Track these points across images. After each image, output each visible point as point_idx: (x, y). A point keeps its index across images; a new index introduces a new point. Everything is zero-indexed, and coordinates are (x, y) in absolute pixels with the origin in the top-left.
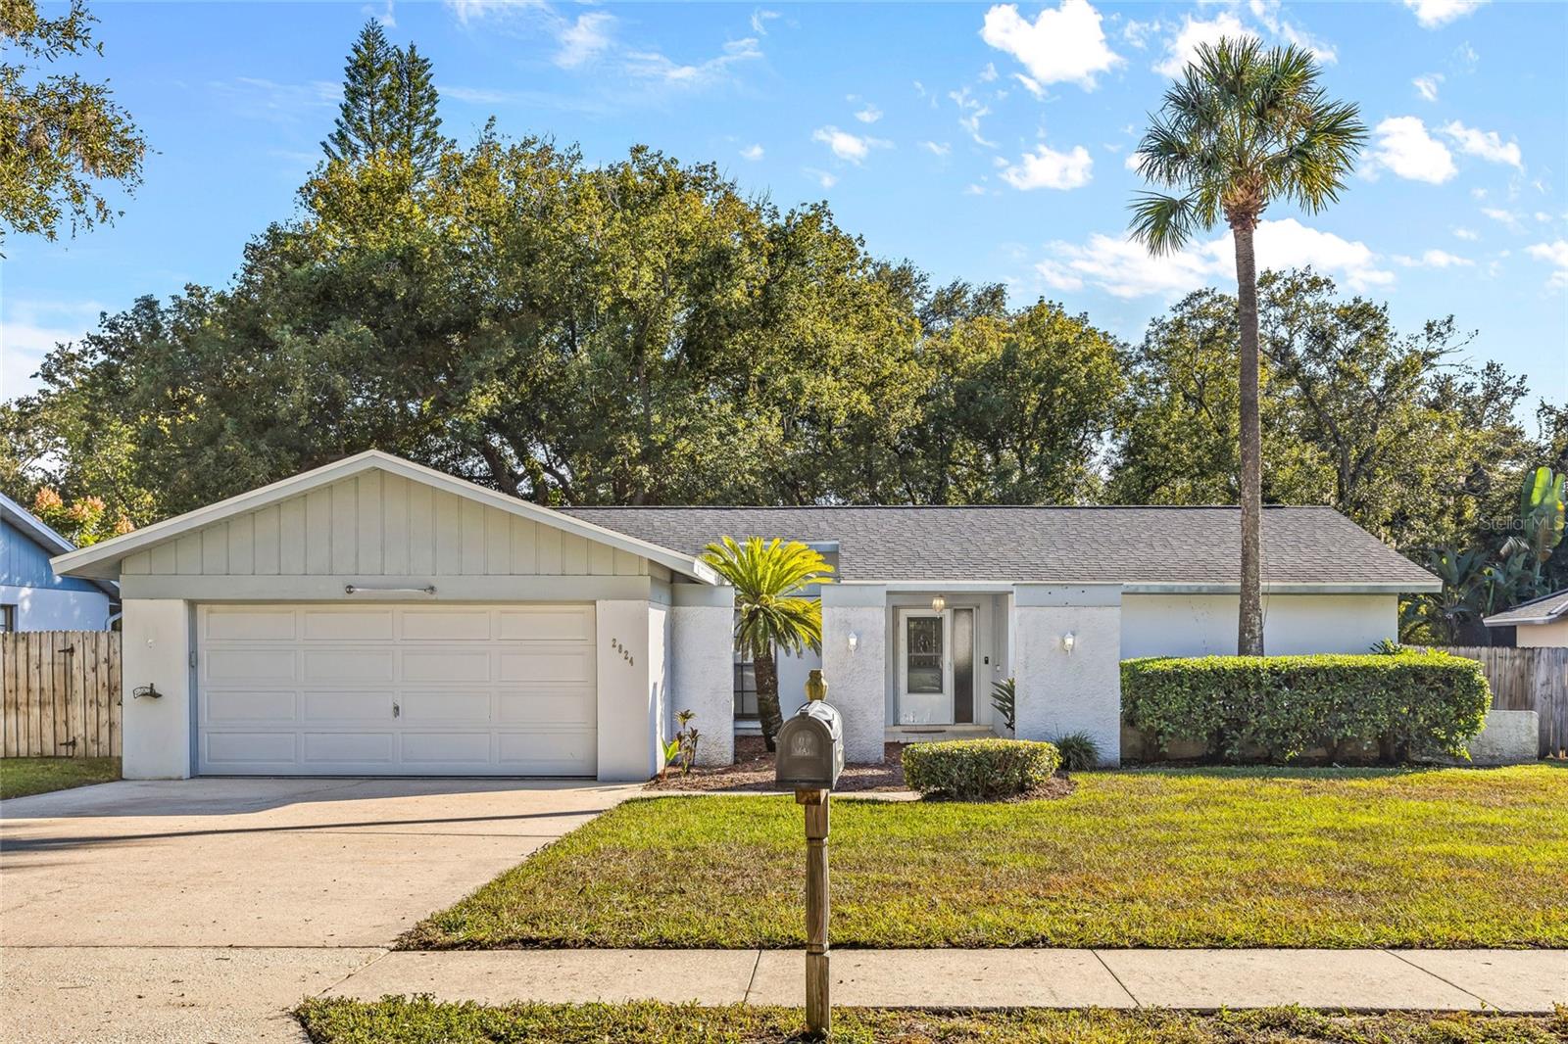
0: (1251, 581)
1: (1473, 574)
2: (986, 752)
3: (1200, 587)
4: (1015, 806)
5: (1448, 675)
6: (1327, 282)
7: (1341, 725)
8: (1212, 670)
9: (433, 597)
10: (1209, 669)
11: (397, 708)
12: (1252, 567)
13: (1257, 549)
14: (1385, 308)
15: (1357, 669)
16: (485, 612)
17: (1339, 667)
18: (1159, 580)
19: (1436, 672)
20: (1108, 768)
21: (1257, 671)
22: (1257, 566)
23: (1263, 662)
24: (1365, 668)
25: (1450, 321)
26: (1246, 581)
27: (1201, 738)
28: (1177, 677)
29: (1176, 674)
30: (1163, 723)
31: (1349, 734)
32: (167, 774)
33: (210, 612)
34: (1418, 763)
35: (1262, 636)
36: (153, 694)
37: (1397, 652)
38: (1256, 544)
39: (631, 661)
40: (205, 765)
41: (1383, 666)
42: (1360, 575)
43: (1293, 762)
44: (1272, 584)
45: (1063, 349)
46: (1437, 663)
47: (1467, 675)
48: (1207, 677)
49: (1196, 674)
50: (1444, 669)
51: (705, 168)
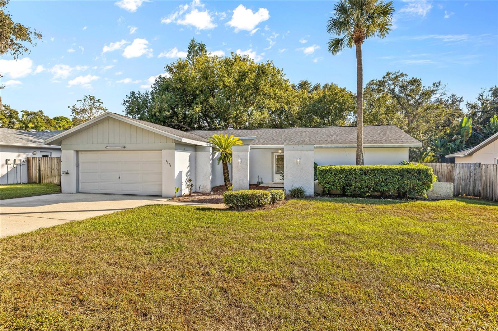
0: (360, 144)
1: (444, 144)
2: (246, 195)
3: (346, 146)
4: (256, 212)
5: (419, 172)
6: (405, 75)
7: (382, 186)
8: (341, 169)
9: (125, 149)
10: (340, 169)
11: (120, 177)
12: (360, 140)
13: (361, 135)
14: (420, 79)
15: (388, 169)
16: (139, 153)
17: (381, 169)
18: (334, 144)
19: (414, 171)
20: (309, 198)
21: (355, 170)
22: (361, 139)
23: (363, 167)
24: (390, 169)
25: (440, 82)
26: (358, 144)
27: (338, 189)
28: (330, 171)
29: (330, 170)
30: (326, 184)
31: (385, 189)
32: (70, 192)
33: (81, 153)
34: (410, 198)
35: (363, 160)
36: (67, 173)
37: (408, 164)
38: (361, 133)
39: (170, 166)
40: (80, 190)
41: (396, 169)
42: (396, 142)
43: (368, 197)
44: (366, 145)
45: (337, 94)
46: (415, 168)
47: (426, 171)
48: (340, 171)
49: (336, 170)
50: (418, 170)
51: (246, 56)
